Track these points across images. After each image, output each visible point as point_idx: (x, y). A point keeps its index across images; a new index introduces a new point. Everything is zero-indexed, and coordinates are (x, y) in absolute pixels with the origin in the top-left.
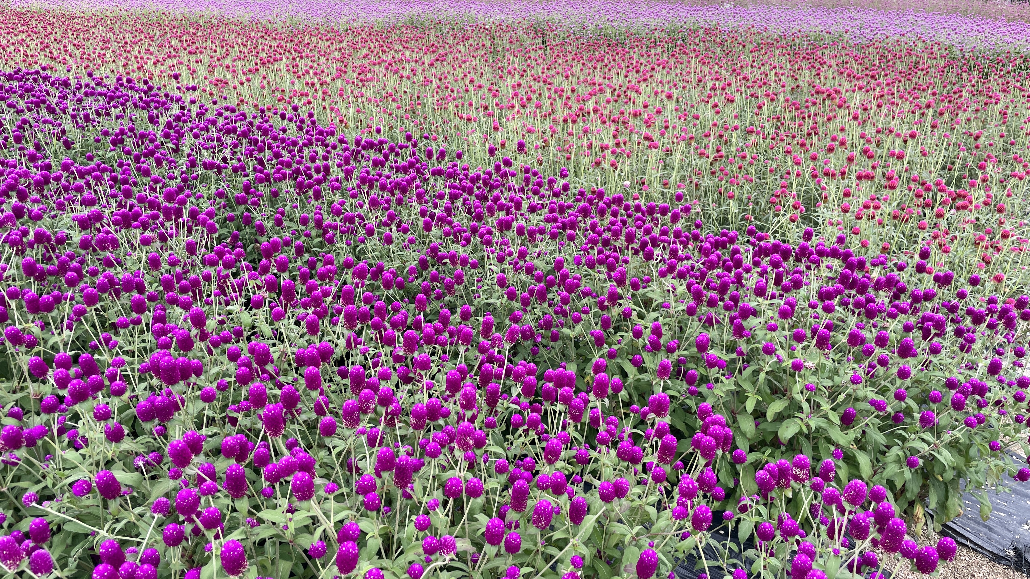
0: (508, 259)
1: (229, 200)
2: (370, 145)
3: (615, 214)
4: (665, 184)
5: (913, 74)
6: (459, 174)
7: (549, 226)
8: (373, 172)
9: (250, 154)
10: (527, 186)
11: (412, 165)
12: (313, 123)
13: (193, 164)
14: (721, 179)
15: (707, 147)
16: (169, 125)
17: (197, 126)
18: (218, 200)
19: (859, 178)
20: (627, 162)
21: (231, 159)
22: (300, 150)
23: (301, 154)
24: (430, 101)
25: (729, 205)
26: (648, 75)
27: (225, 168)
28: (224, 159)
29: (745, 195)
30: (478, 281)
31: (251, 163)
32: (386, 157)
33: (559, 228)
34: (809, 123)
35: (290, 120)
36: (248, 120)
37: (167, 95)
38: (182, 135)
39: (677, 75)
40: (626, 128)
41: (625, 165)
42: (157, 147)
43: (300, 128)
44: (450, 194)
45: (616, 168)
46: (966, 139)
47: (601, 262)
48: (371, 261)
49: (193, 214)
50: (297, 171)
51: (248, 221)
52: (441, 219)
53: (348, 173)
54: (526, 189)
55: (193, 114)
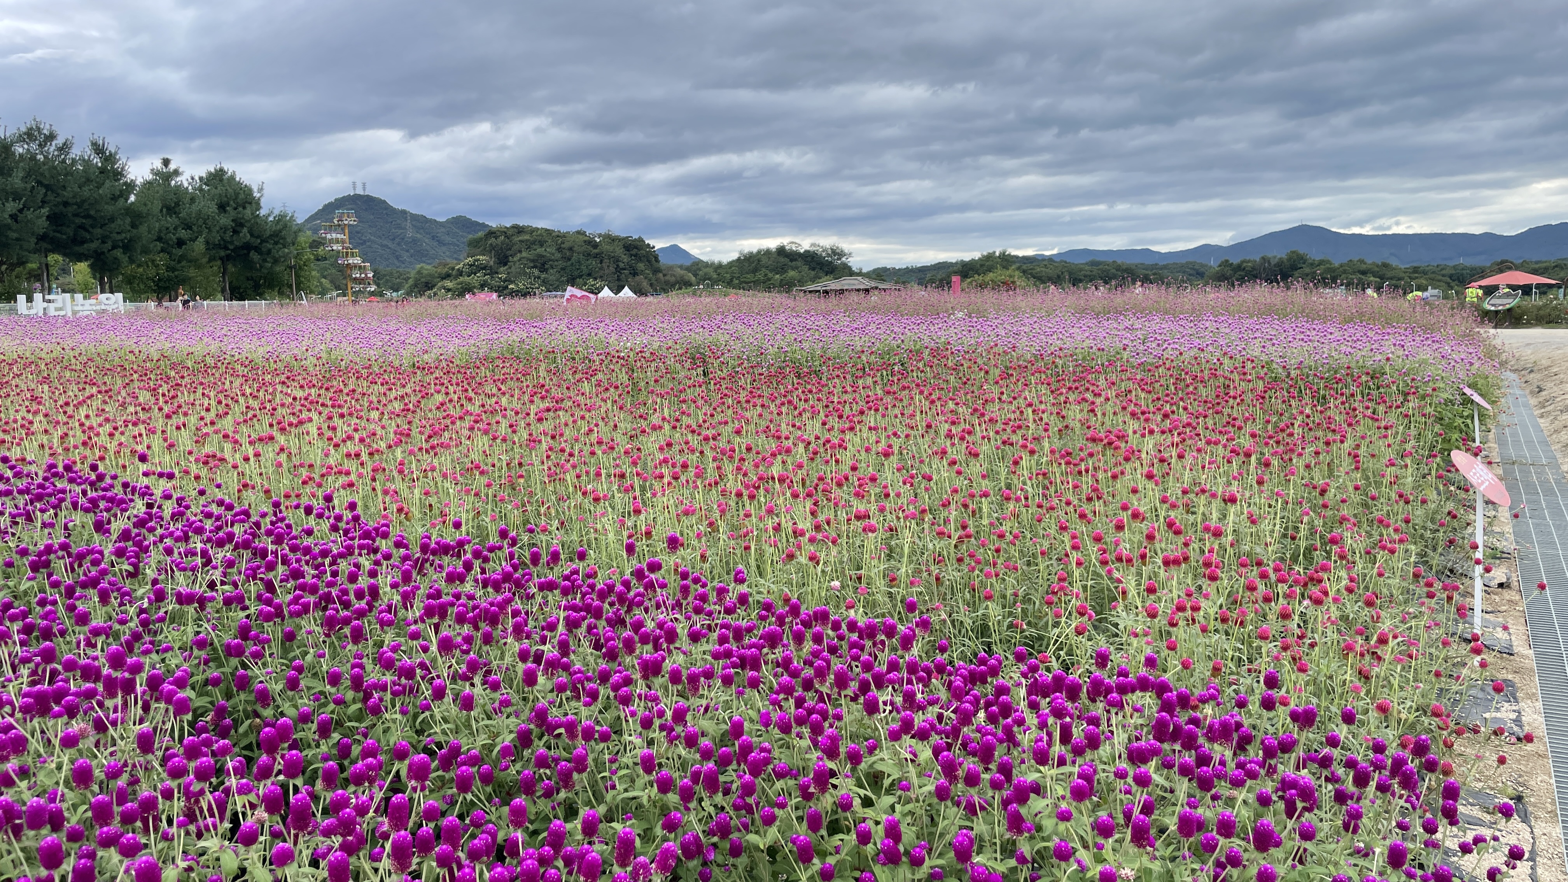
0: (657, 722)
1: (215, 650)
2: (444, 549)
3: (818, 638)
4: (893, 580)
5: (1223, 403)
6: (580, 586)
7: (718, 666)
8: (448, 591)
9: (252, 574)
10: (686, 598)
11: (507, 577)
12: (356, 518)
13: (160, 596)
14: (973, 569)
15: (947, 521)
16: (125, 535)
17: (171, 534)
18: (196, 652)
19: (1167, 563)
20: (834, 551)
21: (223, 583)
22: (333, 563)
23: (335, 567)
24: (538, 472)
25: (987, 608)
26: (855, 419)
27: (212, 599)
28: (212, 585)
29: (1009, 592)
30: (612, 761)
31: (254, 588)
32: (468, 566)
33: (734, 666)
34: (1087, 481)
35: (320, 516)
36: (253, 519)
37: (125, 485)
38: (146, 550)
39: (896, 416)
40: (829, 500)
41: (830, 555)
42: (104, 572)
43: (334, 528)
44: (567, 619)
45: (818, 563)
46: (1309, 493)
47: (800, 721)
48: (441, 738)
49: (154, 683)
50: (327, 598)
51: (243, 683)
52: (553, 665)
53: (407, 598)
54: (684, 603)
55: (167, 513)
